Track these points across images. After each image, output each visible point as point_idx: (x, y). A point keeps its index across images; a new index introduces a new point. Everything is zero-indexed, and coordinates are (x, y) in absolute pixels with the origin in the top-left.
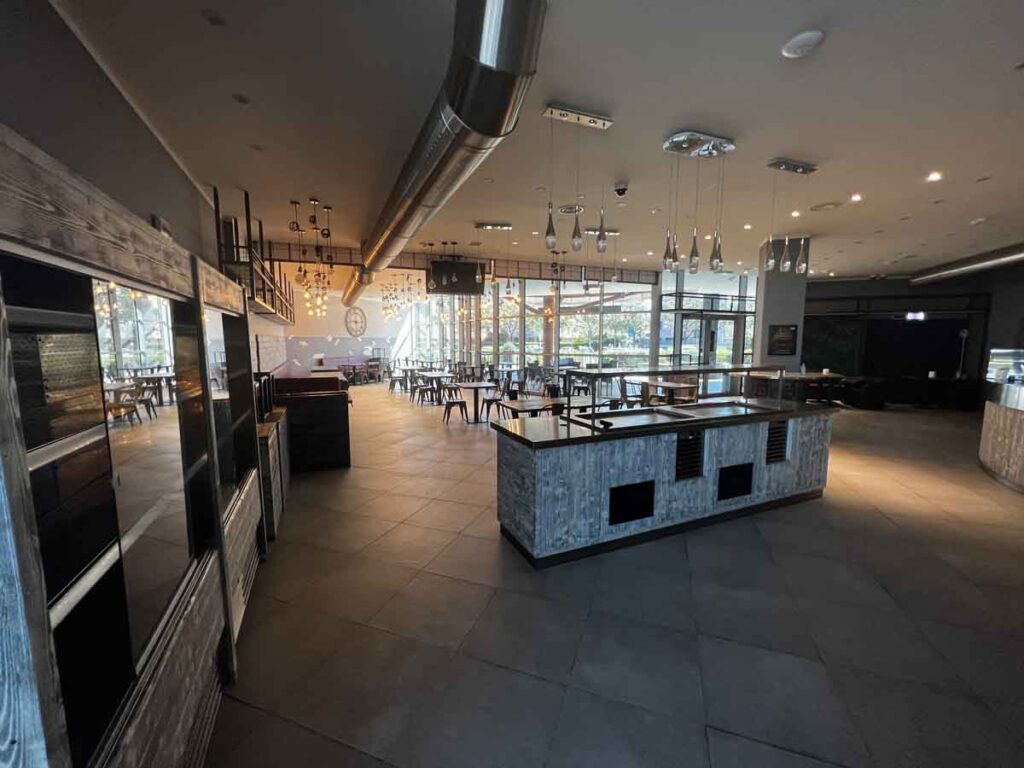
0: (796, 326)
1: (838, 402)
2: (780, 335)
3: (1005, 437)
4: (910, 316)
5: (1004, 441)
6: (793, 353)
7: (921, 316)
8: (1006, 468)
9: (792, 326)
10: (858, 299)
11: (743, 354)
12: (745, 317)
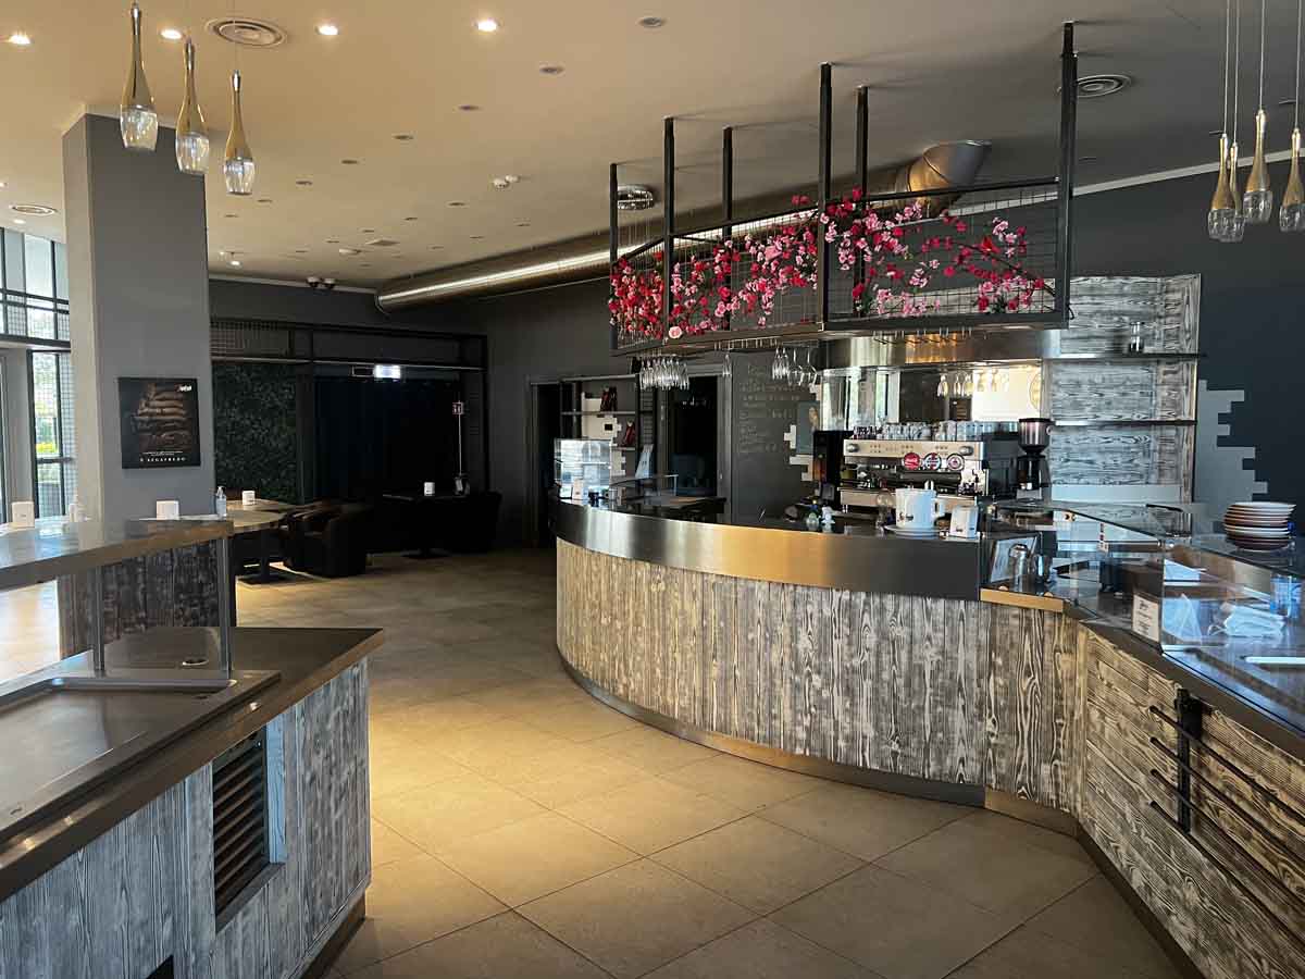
0: (193, 382)
1: (279, 565)
2: (155, 406)
3: (614, 618)
4: (380, 372)
5: (611, 625)
6: (194, 460)
7: (394, 372)
8: (625, 680)
9: (185, 382)
10: (291, 328)
11: (35, 462)
12: (30, 353)
